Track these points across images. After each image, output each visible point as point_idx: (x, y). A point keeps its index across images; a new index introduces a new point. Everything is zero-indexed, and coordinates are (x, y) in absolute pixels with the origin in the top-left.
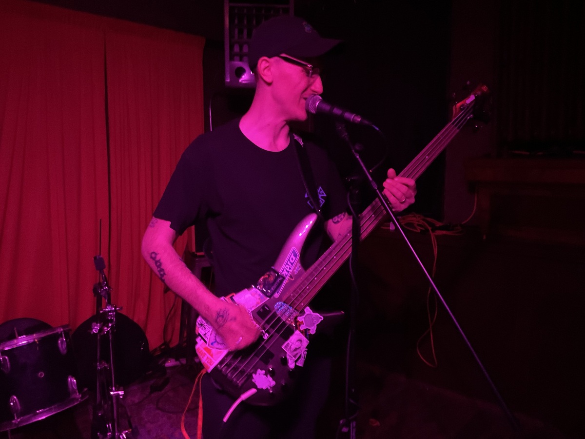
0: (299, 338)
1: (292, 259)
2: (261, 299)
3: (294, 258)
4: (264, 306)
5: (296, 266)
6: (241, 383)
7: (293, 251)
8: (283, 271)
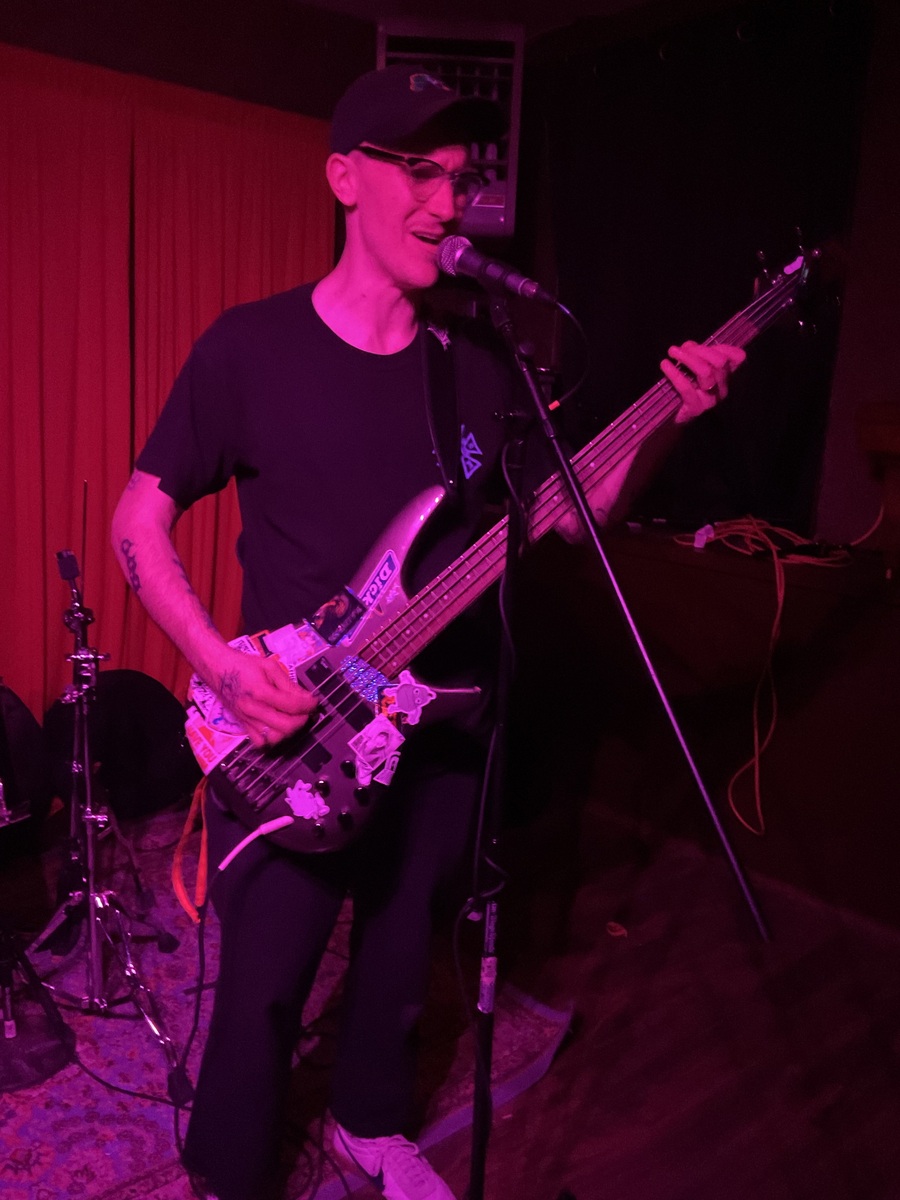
0: (383, 728)
1: (385, 574)
2: (316, 645)
3: (389, 572)
4: (320, 660)
5: (390, 588)
6: (263, 801)
7: (389, 559)
8: (365, 595)
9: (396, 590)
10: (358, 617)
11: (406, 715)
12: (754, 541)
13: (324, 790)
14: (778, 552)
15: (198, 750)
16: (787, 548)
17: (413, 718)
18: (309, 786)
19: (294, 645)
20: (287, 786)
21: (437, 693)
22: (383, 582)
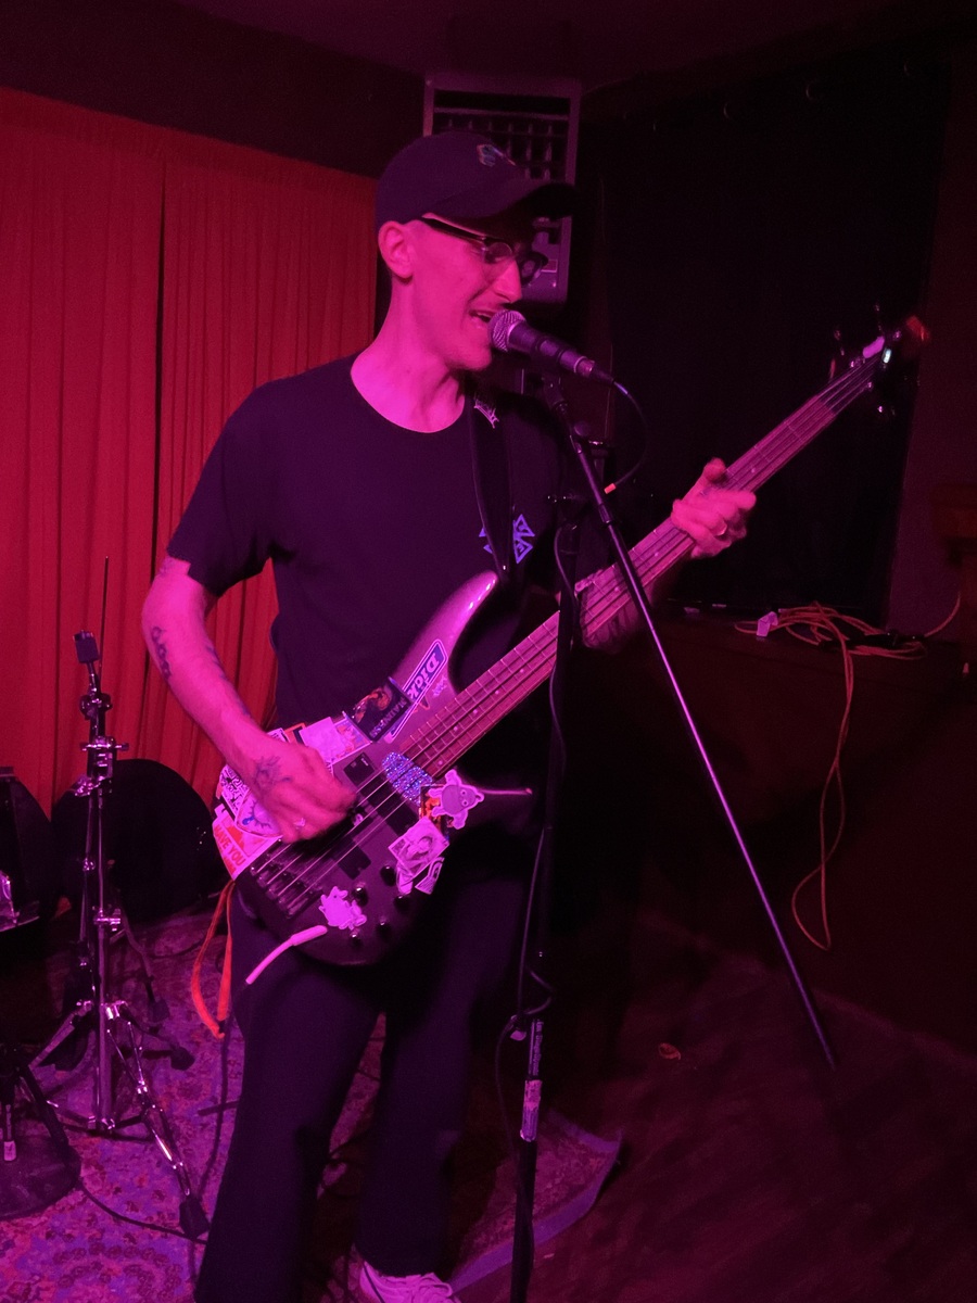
0: (427, 832)
1: (432, 665)
2: (356, 740)
3: (436, 664)
4: (360, 757)
5: (438, 681)
6: (296, 908)
7: (437, 650)
8: (410, 688)
9: (443, 682)
10: (402, 711)
11: (452, 818)
12: (820, 630)
13: (362, 899)
14: (846, 642)
15: (226, 853)
16: (856, 639)
17: (459, 822)
18: (345, 893)
19: (333, 739)
20: (321, 892)
21: (485, 795)
22: (430, 675)
